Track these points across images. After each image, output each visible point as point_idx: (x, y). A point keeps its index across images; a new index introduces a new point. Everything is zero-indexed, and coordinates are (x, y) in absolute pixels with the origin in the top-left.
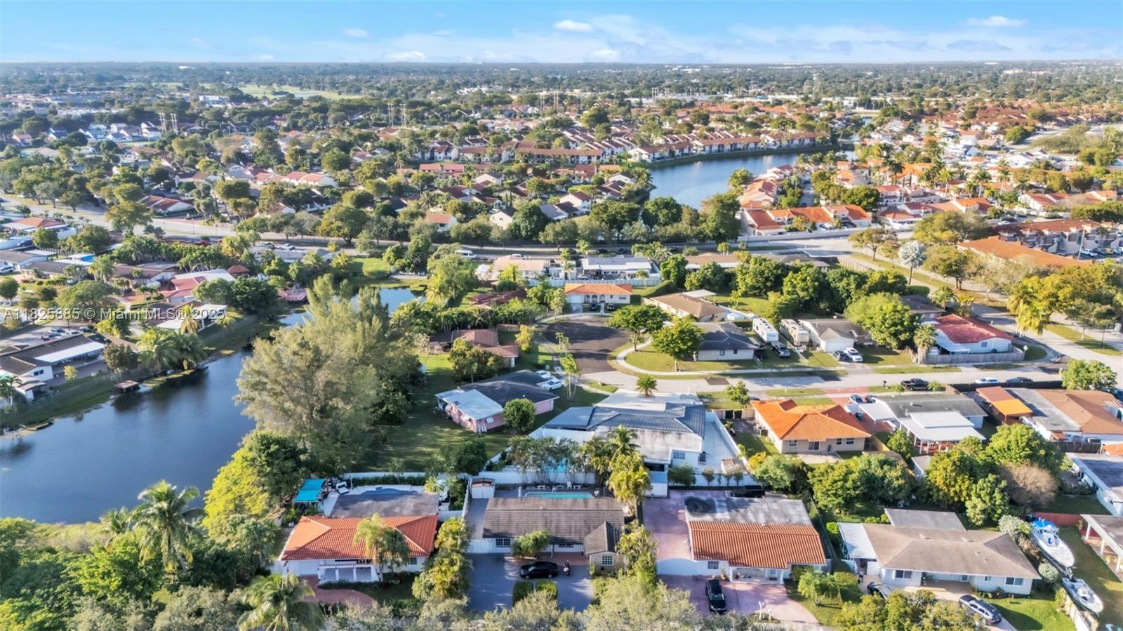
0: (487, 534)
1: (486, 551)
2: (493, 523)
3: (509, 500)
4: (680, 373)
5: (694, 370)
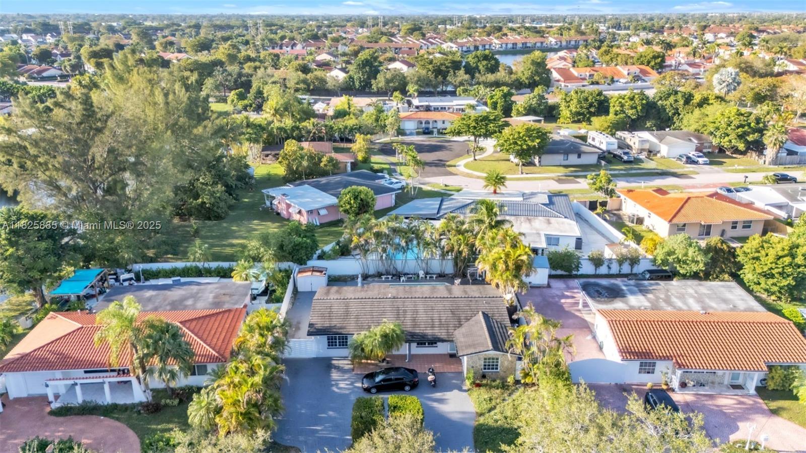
0: (314, 332)
1: (313, 355)
2: (323, 316)
3: (345, 288)
4: (524, 176)
5: (539, 173)
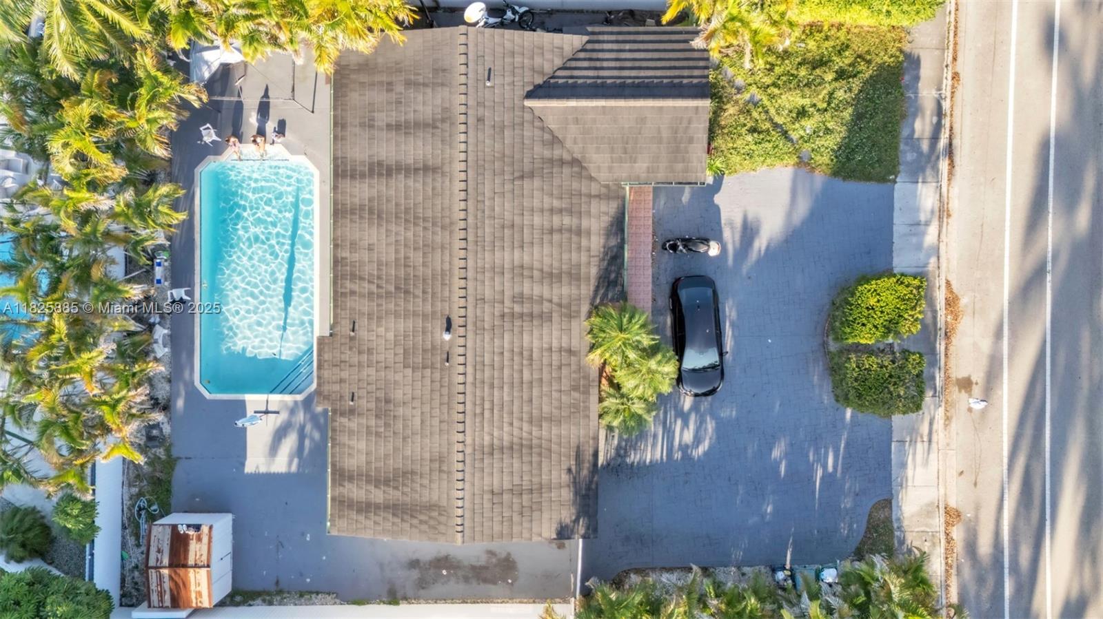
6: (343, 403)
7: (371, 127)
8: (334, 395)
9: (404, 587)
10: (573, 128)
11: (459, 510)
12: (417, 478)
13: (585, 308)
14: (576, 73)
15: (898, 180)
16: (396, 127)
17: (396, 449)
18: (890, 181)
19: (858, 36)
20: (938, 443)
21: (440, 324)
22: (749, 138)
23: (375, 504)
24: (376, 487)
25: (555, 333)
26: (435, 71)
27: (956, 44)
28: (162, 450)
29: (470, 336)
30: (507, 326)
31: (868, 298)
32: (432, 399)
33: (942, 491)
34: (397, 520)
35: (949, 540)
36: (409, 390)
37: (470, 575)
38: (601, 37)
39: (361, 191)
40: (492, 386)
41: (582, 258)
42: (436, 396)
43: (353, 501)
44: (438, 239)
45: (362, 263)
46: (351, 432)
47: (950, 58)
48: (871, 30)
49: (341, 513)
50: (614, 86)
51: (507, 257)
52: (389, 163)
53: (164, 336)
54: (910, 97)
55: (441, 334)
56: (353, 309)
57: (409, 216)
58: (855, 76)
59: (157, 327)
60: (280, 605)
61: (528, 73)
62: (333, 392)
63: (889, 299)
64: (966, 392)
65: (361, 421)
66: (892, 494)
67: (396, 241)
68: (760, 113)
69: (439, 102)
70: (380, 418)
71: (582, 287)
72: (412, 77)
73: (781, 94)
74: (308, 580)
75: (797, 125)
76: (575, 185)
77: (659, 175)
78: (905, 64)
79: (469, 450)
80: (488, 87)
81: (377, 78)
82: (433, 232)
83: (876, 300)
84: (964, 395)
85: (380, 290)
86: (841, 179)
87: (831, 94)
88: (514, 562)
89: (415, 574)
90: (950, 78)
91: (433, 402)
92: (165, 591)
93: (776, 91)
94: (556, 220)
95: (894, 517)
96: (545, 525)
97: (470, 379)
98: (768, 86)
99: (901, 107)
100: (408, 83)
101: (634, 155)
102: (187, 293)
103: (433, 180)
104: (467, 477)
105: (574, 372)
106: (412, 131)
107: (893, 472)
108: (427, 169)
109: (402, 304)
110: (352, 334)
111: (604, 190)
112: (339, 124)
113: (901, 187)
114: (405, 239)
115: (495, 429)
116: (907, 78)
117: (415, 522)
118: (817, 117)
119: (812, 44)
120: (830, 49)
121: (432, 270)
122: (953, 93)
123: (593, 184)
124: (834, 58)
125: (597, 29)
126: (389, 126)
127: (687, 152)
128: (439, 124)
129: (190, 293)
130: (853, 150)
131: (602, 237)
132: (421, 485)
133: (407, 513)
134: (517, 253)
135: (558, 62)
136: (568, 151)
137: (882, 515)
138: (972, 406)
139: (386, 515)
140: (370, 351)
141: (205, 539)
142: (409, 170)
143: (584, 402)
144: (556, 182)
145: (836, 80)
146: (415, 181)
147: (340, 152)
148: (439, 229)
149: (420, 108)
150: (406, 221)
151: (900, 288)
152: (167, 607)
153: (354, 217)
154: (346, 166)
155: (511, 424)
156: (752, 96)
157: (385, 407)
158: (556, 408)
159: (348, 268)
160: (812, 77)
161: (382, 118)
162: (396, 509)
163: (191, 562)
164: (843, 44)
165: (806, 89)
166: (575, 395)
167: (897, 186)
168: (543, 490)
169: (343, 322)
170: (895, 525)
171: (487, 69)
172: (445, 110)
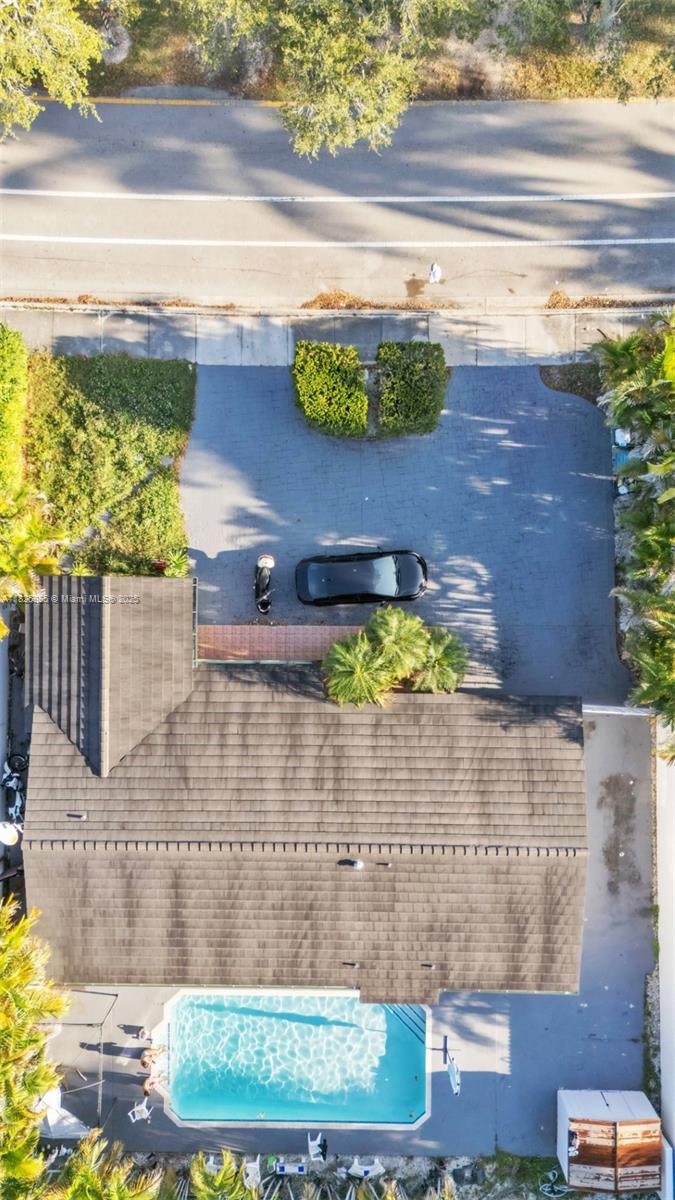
6: (433, 976)
7: (130, 943)
8: (425, 986)
9: (638, 899)
10: (133, 723)
11: (551, 853)
12: (516, 898)
13: (329, 708)
14: (74, 719)
15: (193, 361)
16: (131, 917)
17: (484, 920)
18: (194, 370)
19: (38, 406)
20: (478, 316)
21: (345, 870)
22: (148, 522)
23: (544, 943)
24: (525, 942)
25: (357, 741)
26: (70, 874)
27: (48, 300)
28: (487, 1167)
29: (359, 839)
30: (348, 797)
31: (318, 404)
32: (429, 882)
33: (530, 311)
34: (562, 919)
35: (584, 304)
36: (419, 907)
37: (626, 826)
38: (36, 691)
39: (201, 955)
40: (414, 814)
41: (275, 711)
42: (425, 876)
43: (542, 967)
44: (252, 873)
45: (280, 955)
46: (466, 968)
47: (64, 306)
48: (32, 391)
49: (555, 979)
50: (88, 679)
51: (273, 797)
52: (170, 924)
53: (361, 1164)
54: (105, 349)
55: (356, 871)
56: (330, 965)
57: (227, 905)
58: (81, 408)
59: (351, 1171)
60: (659, 1038)
61: (74, 773)
62: (421, 986)
63: (319, 381)
64: (423, 286)
65: (452, 958)
66: (534, 366)
67: (255, 918)
68: (121, 510)
69: (103, 872)
70: (450, 936)
71: (306, 711)
72: (77, 899)
73: (100, 488)
74: (632, 1006)
75: (134, 471)
76: (195, 719)
77: (185, 628)
78: (69, 354)
79: (485, 842)
80: (88, 817)
81: (78, 936)
82: (246, 879)
83: (320, 396)
84: (426, 288)
85: (309, 936)
86: (192, 423)
87: (100, 434)
88: (610, 778)
89: (624, 887)
90: (84, 306)
91: (432, 880)
92: (643, 1172)
93: (97, 493)
94: (232, 741)
95: (560, 363)
96: (568, 755)
97: (406, 840)
98: (92, 502)
99: (115, 357)
100: (84, 903)
101: (163, 656)
102: (314, 1138)
103: (188, 877)
104: (514, 843)
105: (399, 720)
106: (135, 900)
107: (511, 365)
108: (176, 884)
109: (324, 912)
110: (357, 966)
111: (201, 687)
112: (128, 978)
113: (201, 357)
114: (252, 909)
115: (462, 811)
116: (85, 352)
117: (564, 900)
118: (125, 449)
119: (47, 455)
120: (53, 435)
121: (286, 880)
122: (100, 303)
123: (194, 700)
124: (62, 430)
125: (27, 696)
126: (130, 924)
127: (161, 599)
128: (128, 872)
129: (314, 1134)
130: (161, 410)
131: (252, 689)
132: (524, 893)
133: (555, 909)
134: (268, 785)
135: (62, 739)
136: (158, 727)
137: (557, 376)
138: (438, 279)
139: (557, 931)
140: (376, 947)
141: (585, 1127)
142: (178, 903)
143: (432, 710)
144: (191, 741)
145: (85, 429)
146: (189, 898)
147: (158, 977)
148: (242, 872)
149: (110, 891)
150: (233, 907)
151: (308, 370)
152: (660, 1169)
153: (229, 963)
154: (173, 970)
155: (456, 792)
156: (103, 518)
157: (440, 932)
158: (439, 742)
159: (285, 969)
160: (82, 455)
161: (121, 932)
162: (550, 922)
163: (610, 1143)
164: (47, 421)
165: (95, 462)
166: (424, 720)
167: (200, 362)
168: (529, 757)
169: (344, 975)
170: (568, 362)
171: (67, 819)
172: (112, 865)
